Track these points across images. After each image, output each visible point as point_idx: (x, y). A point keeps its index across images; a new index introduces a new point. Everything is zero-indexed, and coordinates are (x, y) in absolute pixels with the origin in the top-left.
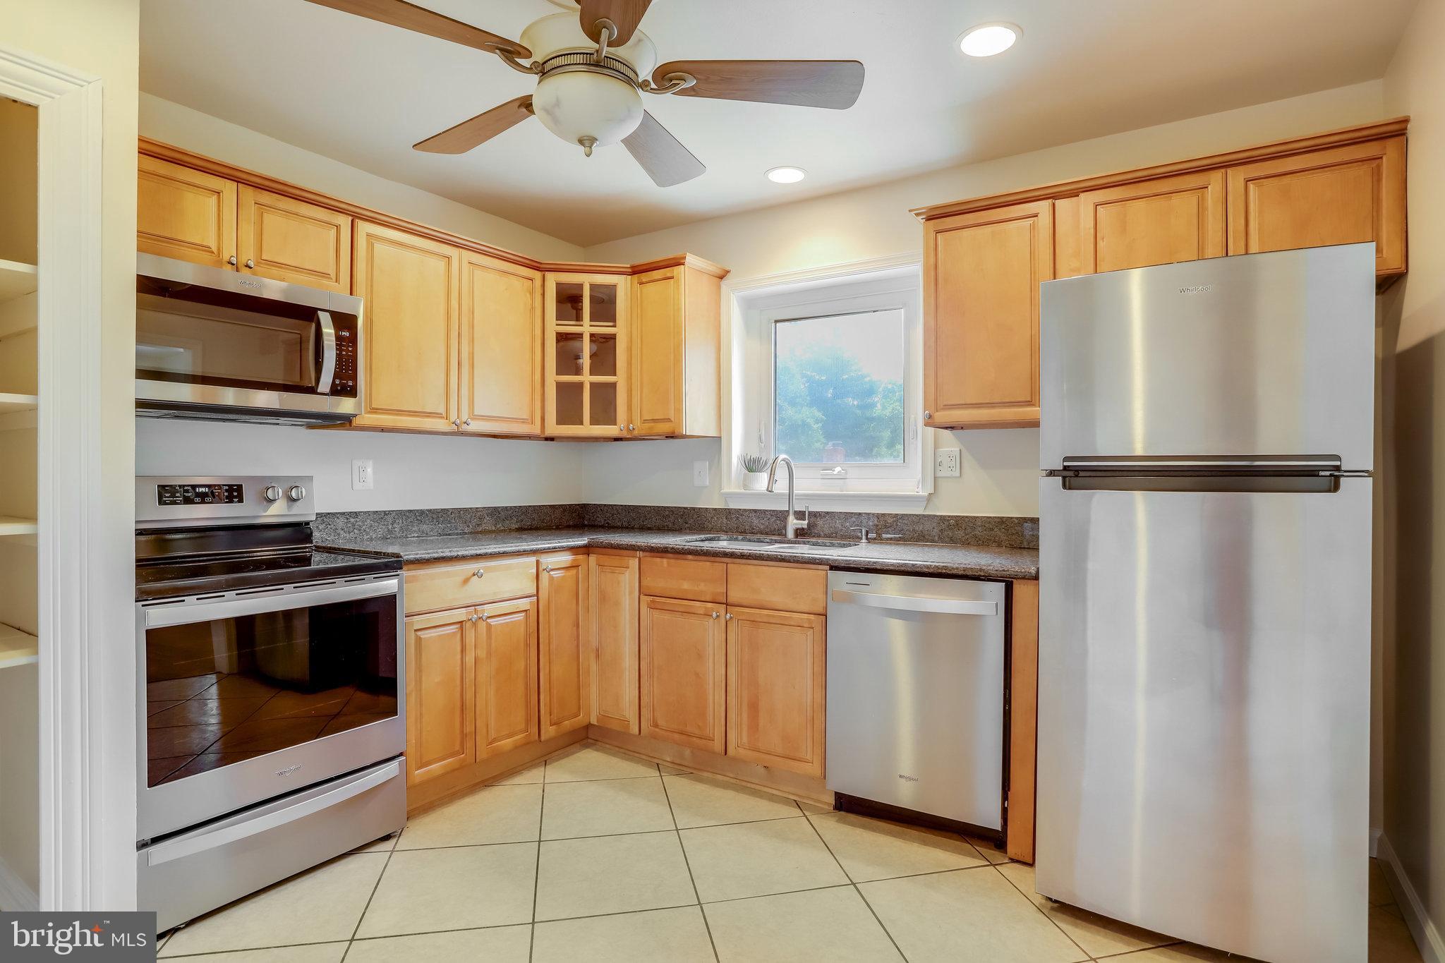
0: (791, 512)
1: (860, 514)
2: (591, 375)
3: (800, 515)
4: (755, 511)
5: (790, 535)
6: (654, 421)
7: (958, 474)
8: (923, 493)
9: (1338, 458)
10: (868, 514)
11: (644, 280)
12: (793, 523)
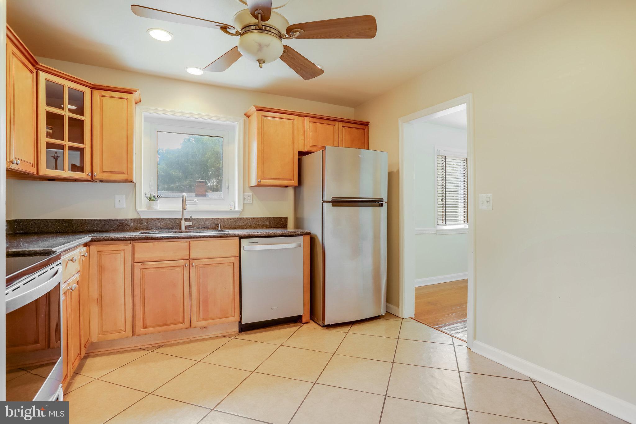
0: (183, 219)
1: (213, 218)
2: (69, 141)
3: (187, 220)
4: (158, 219)
5: (183, 228)
6: (112, 172)
7: (252, 203)
8: (240, 210)
9: (383, 199)
10: (217, 218)
11: (104, 95)
12: (184, 224)
